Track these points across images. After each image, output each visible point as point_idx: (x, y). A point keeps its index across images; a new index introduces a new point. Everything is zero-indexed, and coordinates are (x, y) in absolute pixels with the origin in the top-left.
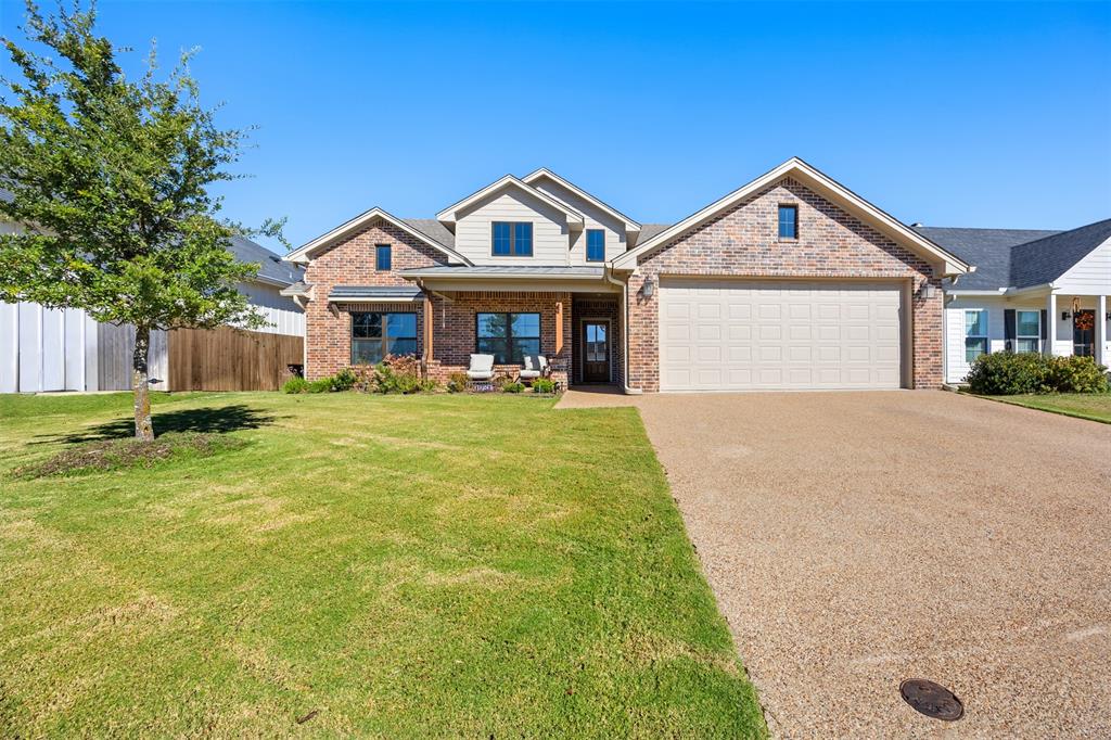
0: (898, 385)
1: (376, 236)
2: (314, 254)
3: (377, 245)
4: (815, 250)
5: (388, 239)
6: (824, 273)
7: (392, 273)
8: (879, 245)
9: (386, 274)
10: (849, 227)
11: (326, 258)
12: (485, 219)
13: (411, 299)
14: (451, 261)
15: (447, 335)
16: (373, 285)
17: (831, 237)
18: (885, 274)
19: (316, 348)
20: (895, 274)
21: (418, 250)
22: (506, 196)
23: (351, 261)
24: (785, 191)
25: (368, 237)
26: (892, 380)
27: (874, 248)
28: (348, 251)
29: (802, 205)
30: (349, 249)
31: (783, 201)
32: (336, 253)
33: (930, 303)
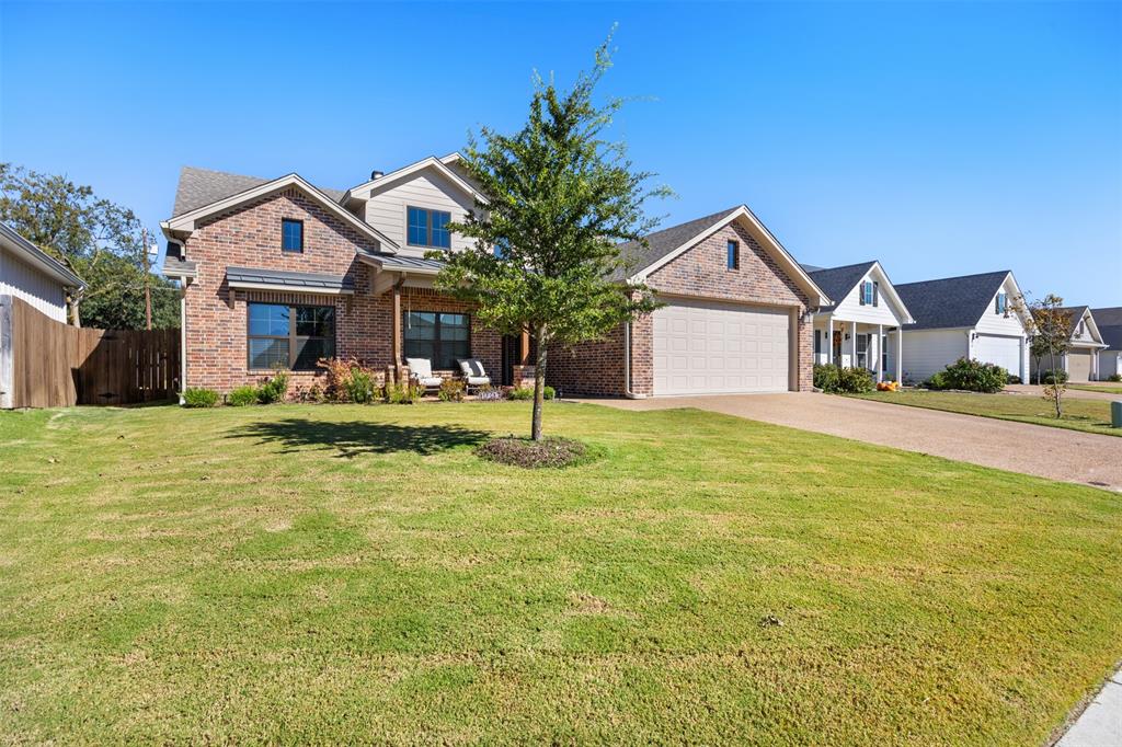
0: (787, 388)
1: (285, 207)
2: (200, 223)
3: (284, 220)
4: (748, 280)
5: (299, 213)
6: (752, 299)
7: (305, 257)
8: (782, 280)
9: (296, 257)
10: (766, 263)
11: (215, 228)
12: (399, 201)
13: (337, 291)
14: (384, 249)
15: (372, 335)
16: (281, 269)
17: (755, 271)
18: (786, 302)
19: (199, 346)
20: (790, 303)
21: (338, 231)
22: (422, 178)
23: (250, 236)
24: (732, 230)
25: (274, 207)
26: (783, 385)
27: (779, 281)
28: (246, 222)
29: (741, 242)
30: (248, 220)
31: (731, 238)
32: (229, 223)
33: (807, 325)
